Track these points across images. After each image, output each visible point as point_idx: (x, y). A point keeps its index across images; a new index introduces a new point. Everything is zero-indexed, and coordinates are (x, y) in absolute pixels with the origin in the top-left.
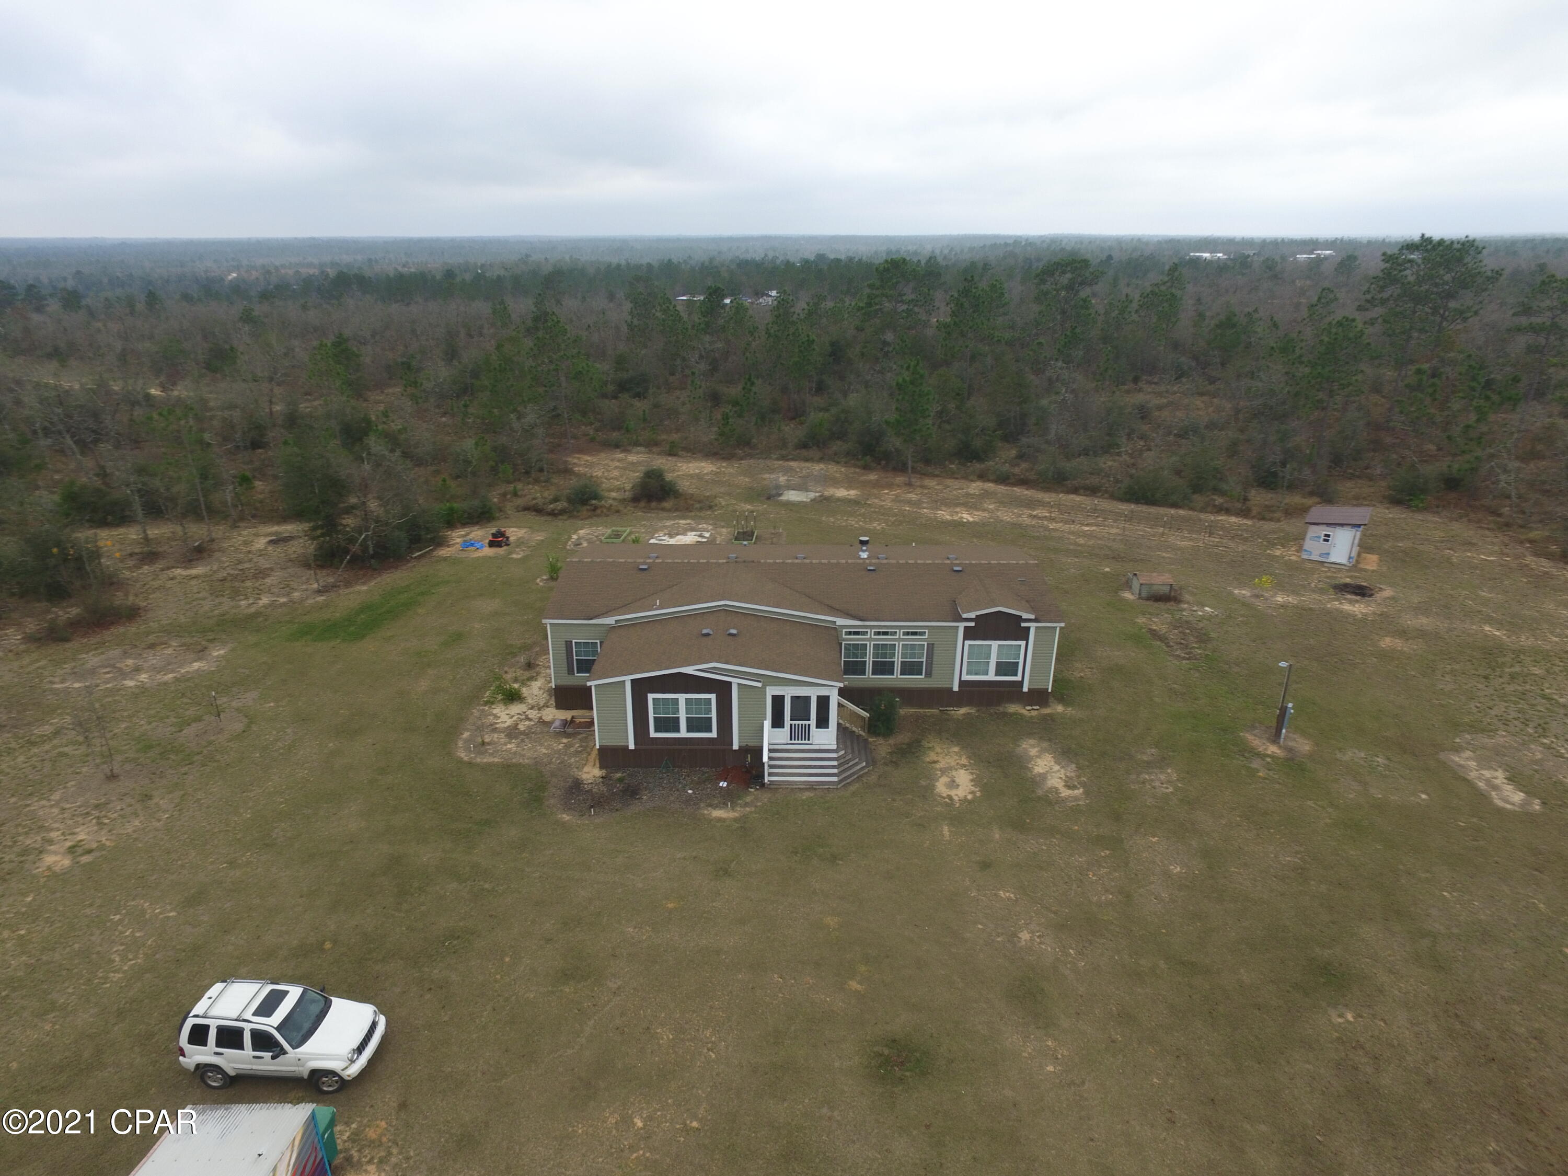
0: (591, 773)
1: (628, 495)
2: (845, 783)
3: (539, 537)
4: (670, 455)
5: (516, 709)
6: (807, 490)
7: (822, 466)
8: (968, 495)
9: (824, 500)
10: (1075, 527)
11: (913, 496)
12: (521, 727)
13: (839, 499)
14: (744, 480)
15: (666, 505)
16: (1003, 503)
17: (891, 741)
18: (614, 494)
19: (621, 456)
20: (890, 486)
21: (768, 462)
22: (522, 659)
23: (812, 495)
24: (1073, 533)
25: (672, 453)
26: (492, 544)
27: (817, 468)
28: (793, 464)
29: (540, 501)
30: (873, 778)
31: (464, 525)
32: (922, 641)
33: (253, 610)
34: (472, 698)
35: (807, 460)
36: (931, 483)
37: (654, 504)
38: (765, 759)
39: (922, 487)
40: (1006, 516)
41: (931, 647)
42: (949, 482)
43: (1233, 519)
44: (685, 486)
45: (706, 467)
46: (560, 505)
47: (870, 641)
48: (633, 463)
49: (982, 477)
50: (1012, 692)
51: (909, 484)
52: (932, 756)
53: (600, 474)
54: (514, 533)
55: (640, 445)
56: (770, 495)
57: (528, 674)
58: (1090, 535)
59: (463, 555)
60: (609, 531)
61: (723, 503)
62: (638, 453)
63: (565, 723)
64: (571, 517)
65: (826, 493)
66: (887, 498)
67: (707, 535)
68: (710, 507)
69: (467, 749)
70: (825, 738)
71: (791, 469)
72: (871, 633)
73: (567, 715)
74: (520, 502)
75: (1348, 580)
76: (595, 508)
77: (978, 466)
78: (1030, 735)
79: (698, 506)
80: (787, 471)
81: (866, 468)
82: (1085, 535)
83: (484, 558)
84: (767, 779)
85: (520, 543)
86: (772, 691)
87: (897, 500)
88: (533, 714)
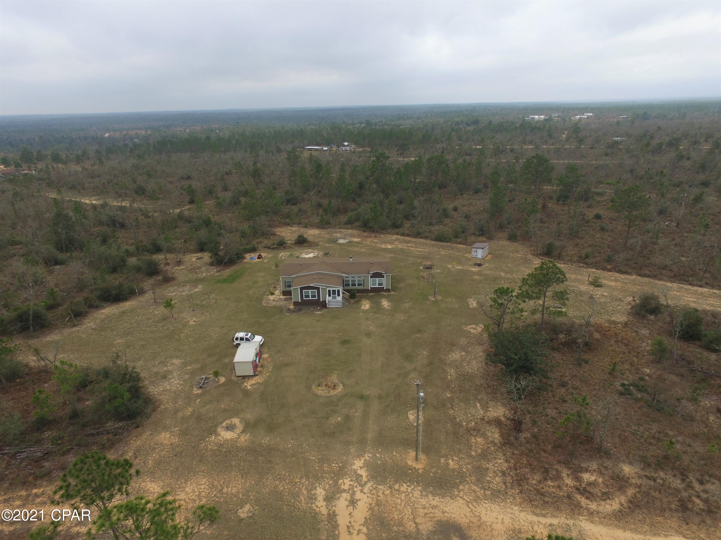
0: (292, 307)
1: (293, 242)
2: (343, 307)
3: (270, 256)
4: (305, 227)
5: (274, 296)
6: (346, 239)
7: (351, 231)
8: (392, 239)
9: (351, 242)
10: (417, 249)
11: (376, 240)
12: (276, 299)
13: (354, 242)
14: (327, 236)
15: (304, 245)
16: (400, 242)
17: (355, 300)
18: (289, 242)
19: (290, 228)
20: (370, 237)
21: (335, 230)
22: (273, 286)
23: (347, 241)
24: (416, 251)
25: (306, 227)
26: (258, 258)
27: (350, 231)
28: (342, 230)
29: (269, 245)
30: (349, 306)
31: (248, 253)
32: (362, 279)
33: (203, 277)
34: (264, 294)
35: (347, 229)
36: (382, 236)
37: (301, 245)
38: (327, 302)
39: (380, 237)
40: (400, 246)
41: (364, 280)
42: (387, 236)
43: (462, 246)
44: (310, 239)
45: (316, 232)
46: (275, 246)
47: (350, 279)
48: (294, 231)
49: (397, 234)
50: (382, 289)
51: (376, 237)
52: (362, 302)
53: (284, 235)
54: (263, 255)
55: (296, 224)
56: (335, 241)
57: (274, 289)
58: (421, 251)
59: (251, 261)
60: (289, 253)
61: (321, 244)
62: (295, 227)
63: (285, 298)
64: (279, 249)
65: (351, 240)
66: (368, 241)
67: (316, 254)
68: (317, 246)
69: (265, 304)
70: (340, 298)
71: (342, 232)
72: (350, 277)
73: (285, 297)
74: (262, 245)
75: (479, 262)
76: (285, 247)
77: (397, 230)
78: (384, 298)
79: (314, 245)
80: (340, 232)
81: (364, 231)
82: (419, 251)
83: (257, 262)
84: (327, 307)
85: (265, 257)
86: (328, 289)
87: (371, 242)
88: (278, 297)
